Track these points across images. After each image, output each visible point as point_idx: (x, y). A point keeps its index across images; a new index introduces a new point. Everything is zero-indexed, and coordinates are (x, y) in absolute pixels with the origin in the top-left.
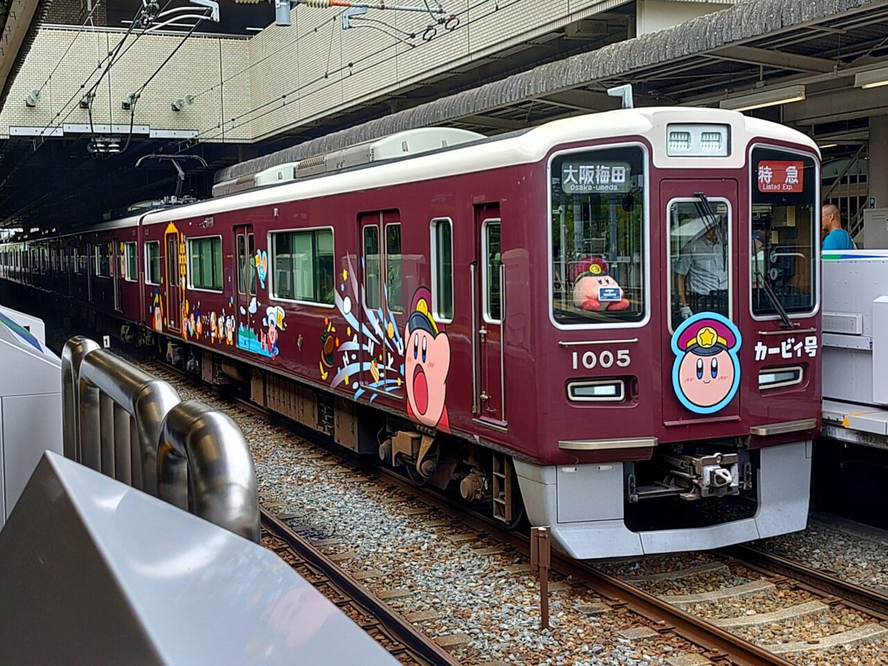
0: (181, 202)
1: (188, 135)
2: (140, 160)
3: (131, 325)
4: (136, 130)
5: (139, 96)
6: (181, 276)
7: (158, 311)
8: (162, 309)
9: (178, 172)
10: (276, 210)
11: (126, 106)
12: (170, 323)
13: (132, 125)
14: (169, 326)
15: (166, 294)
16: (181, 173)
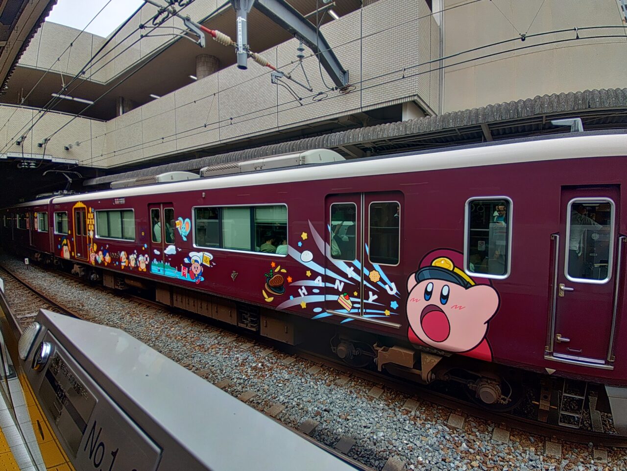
0: (70, 193)
1: (73, 162)
2: (46, 172)
3: (41, 253)
4: (46, 158)
5: (49, 140)
6: (89, 231)
7: (65, 248)
8: (70, 247)
9: (68, 179)
10: (204, 193)
11: (40, 145)
12: (77, 255)
13: (44, 155)
14: (76, 256)
15: (74, 239)
16: (70, 180)
